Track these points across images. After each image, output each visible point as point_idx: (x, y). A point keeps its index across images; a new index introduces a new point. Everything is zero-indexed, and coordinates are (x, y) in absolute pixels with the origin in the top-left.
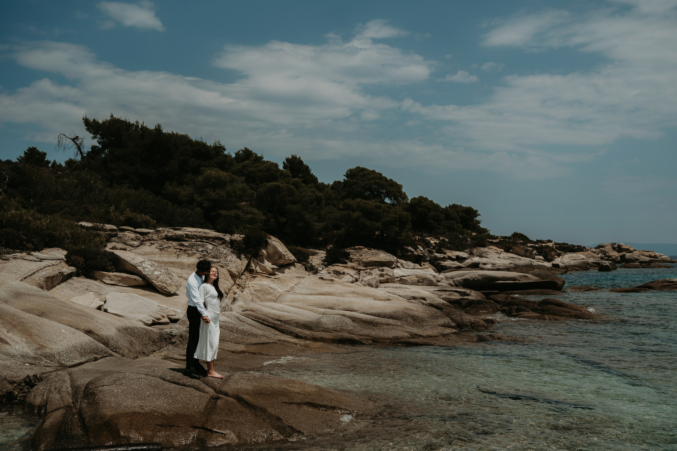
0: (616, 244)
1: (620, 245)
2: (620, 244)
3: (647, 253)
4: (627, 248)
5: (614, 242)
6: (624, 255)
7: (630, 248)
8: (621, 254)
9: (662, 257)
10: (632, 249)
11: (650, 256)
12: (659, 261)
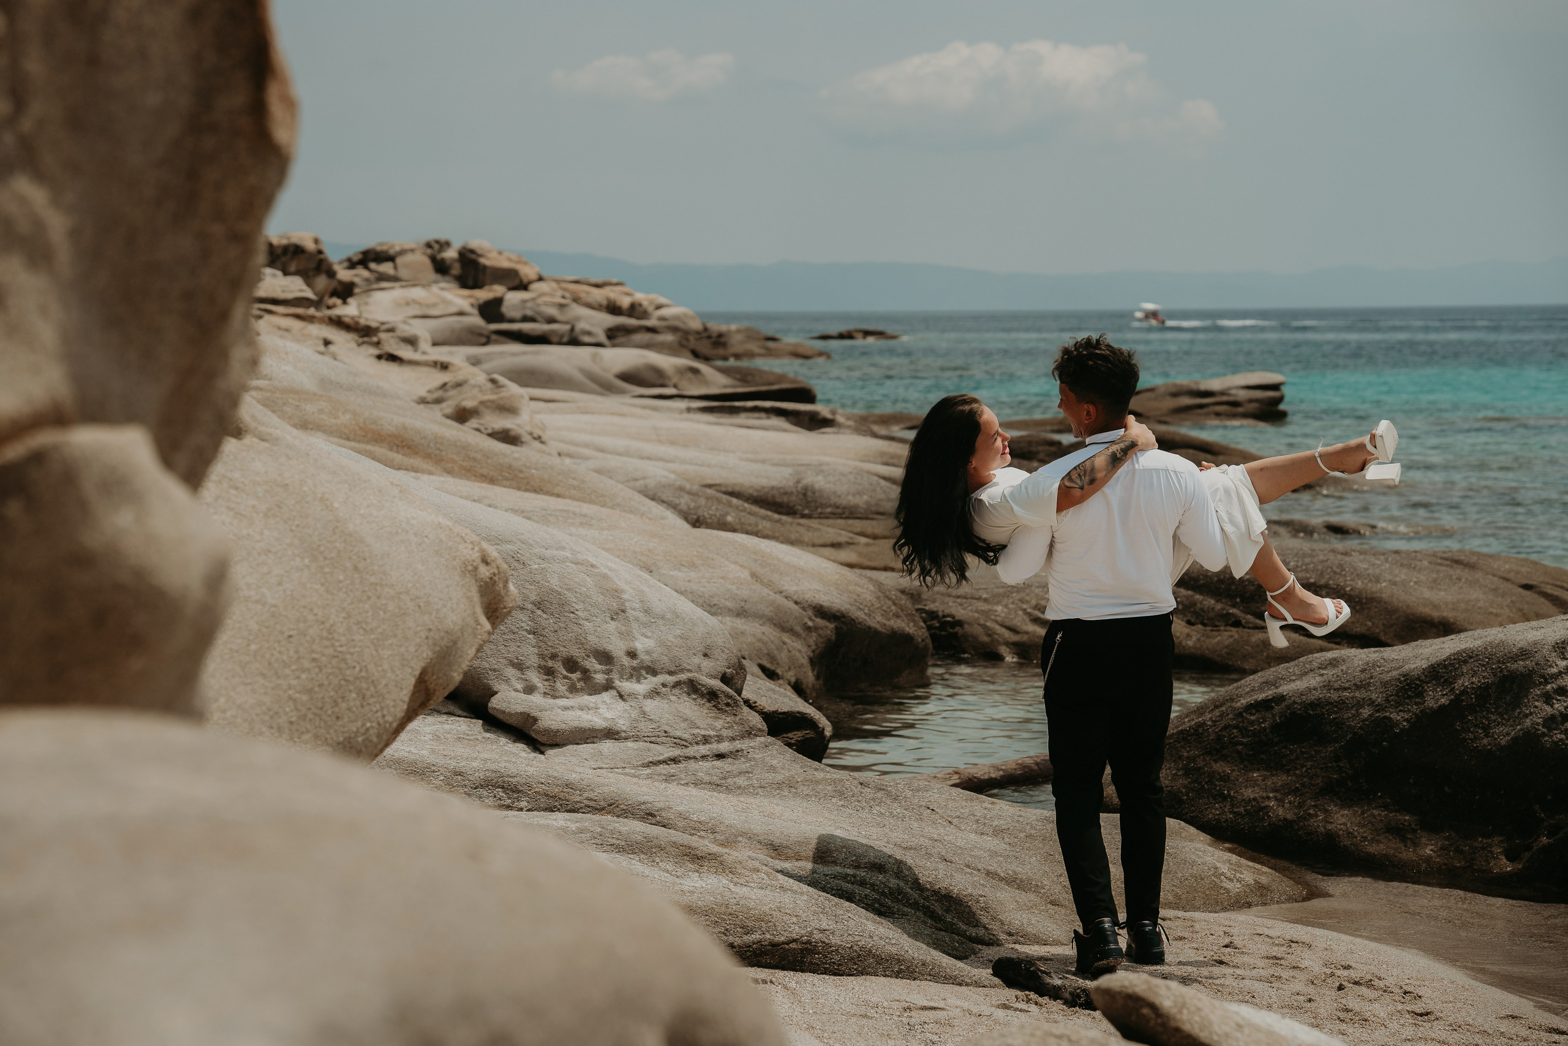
0: (447, 244)
1: (472, 251)
2: (475, 243)
3: (595, 291)
4: (505, 264)
5: (443, 237)
6: (498, 302)
7: (518, 267)
8: (484, 295)
9: (664, 312)
10: (528, 272)
11: (613, 309)
12: (652, 330)
